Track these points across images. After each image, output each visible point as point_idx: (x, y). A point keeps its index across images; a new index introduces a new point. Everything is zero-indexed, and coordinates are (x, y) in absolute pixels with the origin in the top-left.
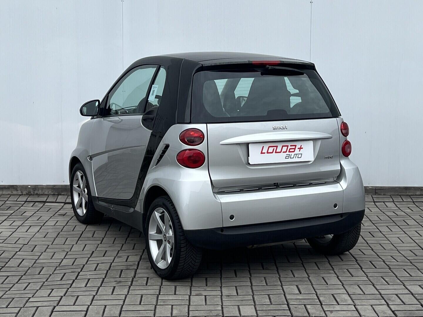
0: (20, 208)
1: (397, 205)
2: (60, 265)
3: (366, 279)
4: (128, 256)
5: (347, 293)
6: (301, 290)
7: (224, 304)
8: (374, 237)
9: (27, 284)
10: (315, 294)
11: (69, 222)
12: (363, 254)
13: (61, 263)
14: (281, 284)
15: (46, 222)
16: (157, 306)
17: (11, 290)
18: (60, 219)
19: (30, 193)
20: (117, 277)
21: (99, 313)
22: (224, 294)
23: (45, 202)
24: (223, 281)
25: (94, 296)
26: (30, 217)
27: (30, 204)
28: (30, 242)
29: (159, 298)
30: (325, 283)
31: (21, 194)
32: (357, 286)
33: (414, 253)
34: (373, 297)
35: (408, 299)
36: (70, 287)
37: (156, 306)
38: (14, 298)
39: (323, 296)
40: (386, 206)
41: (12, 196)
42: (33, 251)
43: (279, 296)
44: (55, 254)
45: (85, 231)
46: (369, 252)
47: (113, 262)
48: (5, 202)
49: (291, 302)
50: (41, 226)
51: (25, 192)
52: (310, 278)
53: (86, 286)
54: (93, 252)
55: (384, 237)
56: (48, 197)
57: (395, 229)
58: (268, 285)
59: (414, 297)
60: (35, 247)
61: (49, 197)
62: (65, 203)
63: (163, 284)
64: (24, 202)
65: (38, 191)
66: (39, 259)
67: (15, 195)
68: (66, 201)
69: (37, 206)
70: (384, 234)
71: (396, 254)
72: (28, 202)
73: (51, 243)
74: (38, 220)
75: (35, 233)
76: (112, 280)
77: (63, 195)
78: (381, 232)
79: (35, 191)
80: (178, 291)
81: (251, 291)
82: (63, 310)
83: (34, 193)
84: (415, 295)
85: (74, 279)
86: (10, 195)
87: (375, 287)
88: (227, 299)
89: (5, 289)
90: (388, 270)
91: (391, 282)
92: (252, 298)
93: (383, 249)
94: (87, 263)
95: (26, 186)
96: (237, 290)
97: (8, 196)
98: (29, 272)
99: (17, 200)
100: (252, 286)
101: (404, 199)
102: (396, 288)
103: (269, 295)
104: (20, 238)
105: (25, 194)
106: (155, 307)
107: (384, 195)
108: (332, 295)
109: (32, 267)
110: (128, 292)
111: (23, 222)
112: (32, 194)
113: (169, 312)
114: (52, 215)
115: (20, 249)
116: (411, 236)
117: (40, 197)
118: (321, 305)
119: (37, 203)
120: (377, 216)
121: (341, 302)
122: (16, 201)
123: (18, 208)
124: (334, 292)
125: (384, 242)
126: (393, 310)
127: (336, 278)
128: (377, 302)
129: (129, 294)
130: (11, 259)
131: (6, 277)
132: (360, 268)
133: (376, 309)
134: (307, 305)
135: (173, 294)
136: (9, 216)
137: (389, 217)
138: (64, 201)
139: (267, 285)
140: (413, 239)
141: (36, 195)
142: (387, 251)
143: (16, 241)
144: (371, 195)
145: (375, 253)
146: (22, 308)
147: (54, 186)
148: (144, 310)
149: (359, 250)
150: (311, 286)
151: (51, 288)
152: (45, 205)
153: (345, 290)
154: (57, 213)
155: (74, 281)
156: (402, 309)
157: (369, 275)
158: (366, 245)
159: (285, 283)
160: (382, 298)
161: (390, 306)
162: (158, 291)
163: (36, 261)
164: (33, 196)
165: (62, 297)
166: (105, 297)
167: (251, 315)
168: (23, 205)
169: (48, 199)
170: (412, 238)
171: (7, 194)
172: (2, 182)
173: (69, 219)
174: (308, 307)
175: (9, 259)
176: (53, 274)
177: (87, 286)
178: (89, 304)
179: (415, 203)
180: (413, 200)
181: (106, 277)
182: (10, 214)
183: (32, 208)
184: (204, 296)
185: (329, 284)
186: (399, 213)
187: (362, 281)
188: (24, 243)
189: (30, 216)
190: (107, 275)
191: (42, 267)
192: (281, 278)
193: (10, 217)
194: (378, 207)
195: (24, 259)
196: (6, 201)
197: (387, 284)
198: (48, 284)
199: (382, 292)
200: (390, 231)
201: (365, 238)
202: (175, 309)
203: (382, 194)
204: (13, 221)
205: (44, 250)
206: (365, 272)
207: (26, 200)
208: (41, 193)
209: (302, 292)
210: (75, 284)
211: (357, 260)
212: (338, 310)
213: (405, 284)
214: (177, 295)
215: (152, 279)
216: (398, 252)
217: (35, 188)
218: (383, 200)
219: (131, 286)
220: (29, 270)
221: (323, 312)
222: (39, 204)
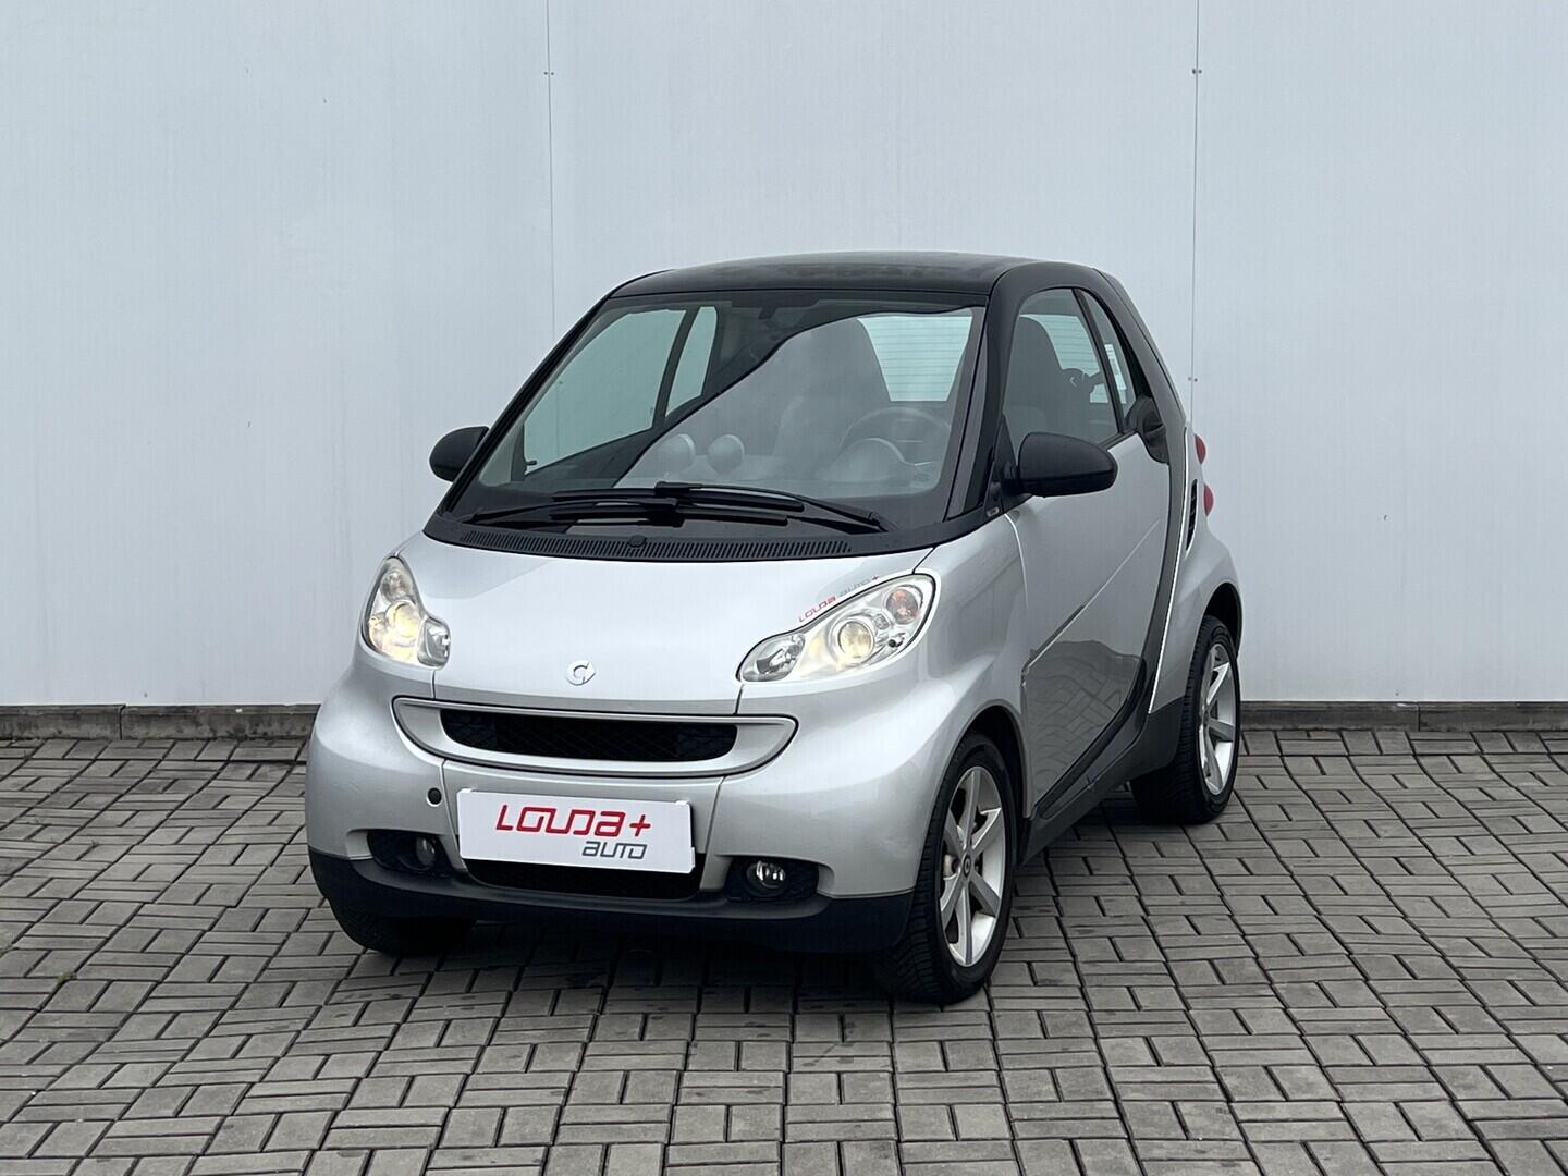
0: (210, 785)
1: (1494, 766)
2: (351, 976)
3: (1380, 1014)
5: (1313, 1061)
6: (1160, 1051)
7: (901, 1101)
8: (1411, 874)
9: (242, 1038)
10: (1206, 1065)
12: (1373, 932)
13: (352, 967)
14: (1091, 1034)
15: (298, 831)
16: (679, 1109)
17: (188, 1058)
19: (240, 735)
20: (541, 1013)
21: (483, 1135)
22: (900, 1068)
23: (292, 763)
24: (896, 1025)
25: (468, 1076)
26: (243, 814)
27: (241, 771)
28: (245, 898)
29: (686, 1082)
30: (1241, 1027)
31: (211, 735)
32: (1351, 1039)
33: (1545, 928)
34: (1403, 1073)
35: (1521, 1080)
36: (386, 1049)
37: (673, 1107)
38: (200, 1085)
39: (1231, 1074)
40: (1457, 768)
41: (179, 745)
42: (258, 930)
43: (1087, 1073)
44: (334, 937)
46: (1391, 925)
47: (527, 964)
48: (157, 765)
49: (1126, 1094)
50: (281, 846)
51: (226, 728)
52: (1191, 1012)
53: (438, 1045)
55: (1446, 873)
56: (302, 746)
57: (1485, 847)
58: (1051, 1035)
59: (1542, 1073)
60: (262, 917)
63: (697, 1037)
64: (221, 765)
65: (270, 725)
66: (279, 954)
67: (192, 739)
69: (266, 776)
70: (1446, 863)
71: (1484, 930)
72: (235, 765)
73: (316, 901)
74: (270, 824)
75: (261, 868)
76: (526, 1023)
78: (1434, 856)
79: (257, 725)
80: (747, 1059)
81: (991, 1055)
82: (363, 1124)
83: (255, 733)
84: (1543, 1068)
85: (398, 1021)
86: (172, 741)
87: (1410, 1042)
88: (911, 1085)
89: (169, 1056)
90: (1455, 985)
91: (1466, 1026)
92: (995, 1081)
93: (1442, 914)
94: (441, 969)
95: (227, 710)
96: (943, 1053)
97: (168, 744)
98: (244, 1001)
99: (198, 758)
100: (995, 1039)
101: (1516, 745)
102: (1481, 1043)
103: (1051, 1070)
104: (212, 885)
105: (223, 737)
106: (673, 1112)
107: (1449, 731)
108: (1263, 1071)
109: (255, 981)
110: (581, 1062)
111: (219, 833)
112: (250, 736)
113: (718, 1127)
115: (212, 921)
116: (1536, 870)
117: (275, 745)
118: (1229, 1100)
119: (265, 769)
120: (1424, 803)
121: (1293, 1091)
122: (195, 760)
123: (203, 782)
124: (1270, 1058)
125: (1446, 890)
126: (1470, 1117)
127: (1280, 1011)
128: (1417, 1091)
129: (584, 1067)
130: (186, 957)
131: (169, 1017)
132: (1361, 977)
133: (1411, 1116)
134: (1180, 1103)
135: (732, 1069)
136: (173, 811)
137: (1464, 806)
139: (1046, 1038)
140: (1546, 881)
141: (260, 738)
142: (1457, 923)
143: (198, 893)
144: (1403, 733)
145: (1415, 928)
146: (227, 1116)
148: (634, 1123)
149: (1361, 917)
150: (1195, 1039)
151: (321, 1052)
152: (294, 772)
153: (1308, 1052)
155: (399, 1025)
156: (1500, 1115)
157: (1391, 1001)
158: (1384, 900)
159: (1104, 1032)
160: (1434, 1079)
161: (1460, 1103)
162: (681, 1058)
163: (268, 963)
164: (252, 742)
165: (359, 1080)
166: (504, 1081)
167: (994, 1136)
168: (218, 774)
169: (301, 754)
170: (1541, 875)
171: (163, 735)
172: (146, 695)
174: (1184, 1108)
175: (178, 956)
176: (326, 1004)
177: (443, 1043)
178: (452, 1104)
179: (1555, 757)
180: (1547, 749)
181: (507, 1015)
182: (176, 804)
183: (248, 785)
184: (834, 1075)
185: (1255, 1033)
186: (1501, 791)
187: (1367, 1023)
188: (227, 904)
189: (241, 812)
190: (509, 1007)
191: (291, 981)
192: (1093, 1013)
193: (177, 814)
194: (1429, 772)
195: (227, 957)
196: (161, 761)
197: (1452, 1031)
198: (312, 1039)
199: (1434, 1058)
200: (1468, 853)
201: (1379, 878)
202: (737, 1117)
203: (1444, 727)
204: (185, 830)
205: (294, 927)
206: (1379, 990)
207: (230, 756)
208: (279, 734)
209: (1165, 1059)
210: (404, 1038)
211: (1351, 953)
212: (1284, 1117)
213: (1513, 1031)
214: (744, 1070)
215: (661, 1018)
216: (1491, 924)
217: (258, 716)
218: (1446, 747)
219: (590, 1041)
220: (247, 991)
221: (1235, 1126)
222: (271, 771)
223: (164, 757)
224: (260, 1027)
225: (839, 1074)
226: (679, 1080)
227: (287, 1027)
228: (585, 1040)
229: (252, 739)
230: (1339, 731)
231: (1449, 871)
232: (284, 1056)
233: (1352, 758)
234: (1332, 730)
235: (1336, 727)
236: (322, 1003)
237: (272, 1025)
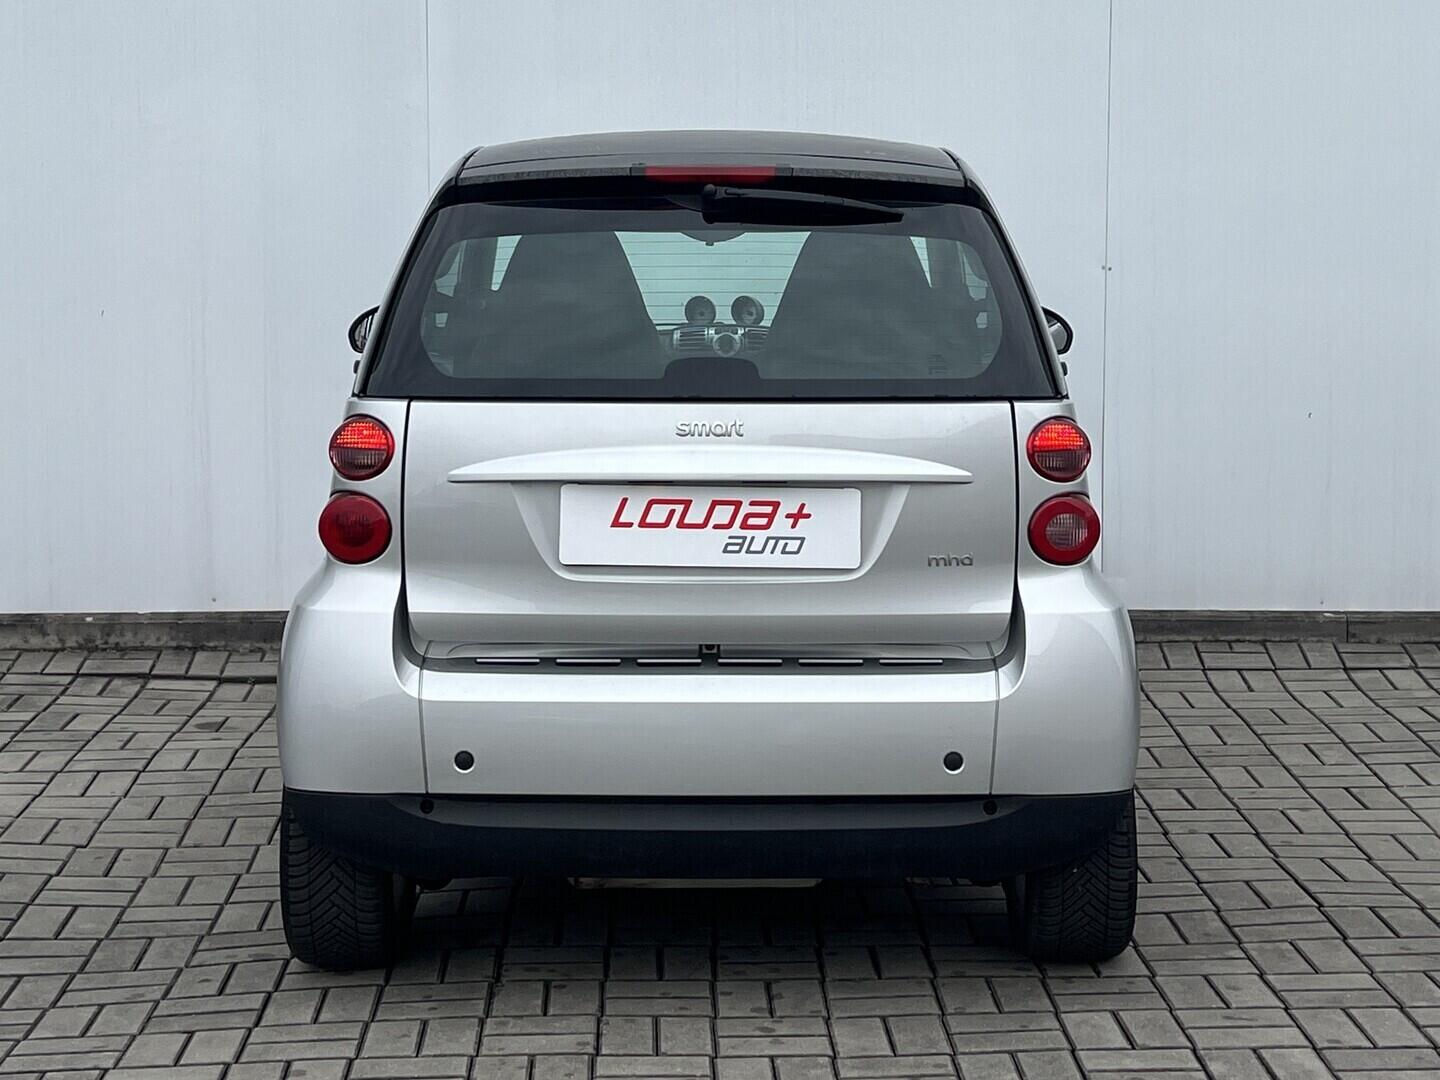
0: (58, 702)
1: (1431, 682)
2: (214, 931)
3: (1366, 981)
6: (1133, 1030)
11: (238, 755)
12: (1339, 878)
13: (215, 921)
15: (153, 756)
18: (207, 742)
19: (90, 645)
23: (146, 677)
26: (93, 737)
27: (93, 685)
28: (97, 836)
31: (59, 646)
40: (1392, 683)
41: (25, 656)
42: (110, 875)
48: (2, 679)
50: (135, 773)
51: (74, 638)
56: (159, 657)
58: (1006, 1010)
61: (162, 656)
62: (221, 680)
64: (70, 678)
65: (122, 635)
67: (39, 650)
68: (222, 671)
69: (120, 692)
72: (85, 679)
73: (175, 839)
74: (123, 748)
75: (115, 800)
77: (214, 648)
79: (108, 635)
81: (943, 1036)
83: (106, 643)
86: (17, 652)
92: (951, 1069)
95: (76, 619)
99: (46, 672)
103: (1013, 1054)
104: (60, 819)
105: (71, 648)
107: (1378, 642)
109: (107, 937)
111: (69, 757)
112: (100, 646)
114: (175, 728)
117: (126, 656)
119: (117, 682)
120: (1365, 725)
122: (41, 674)
123: (50, 699)
124: (1258, 1038)
136: (18, 732)
137: (1409, 729)
138: (217, 673)
139: (1000, 1012)
141: (113, 649)
143: (45, 831)
144: (1330, 645)
145: (1383, 873)
147: (180, 615)
150: (1168, 1014)
152: (149, 687)
154: (192, 722)
162: (591, 1038)
163: (121, 914)
164: (102, 654)
168: (67, 688)
169: (156, 668)
171: (8, 646)
173: (237, 743)
175: (21, 907)
182: (22, 724)
183: (100, 701)
184: (767, 1060)
185: (1234, 1005)
187: (1356, 993)
189: (93, 733)
193: (21, 736)
194: (1364, 688)
196: (4, 674)
203: (1373, 638)
204: (32, 753)
205: (151, 870)
207: (79, 670)
208: (132, 644)
209: (1139, 1040)
215: (564, 987)
217: (109, 625)
218: (1378, 660)
219: (487, 1017)
222: (123, 686)
223: (8, 670)
225: (772, 1058)
229: (105, 650)
230: (1263, 643)
233: (1279, 672)
234: (1255, 642)
235: (1260, 639)
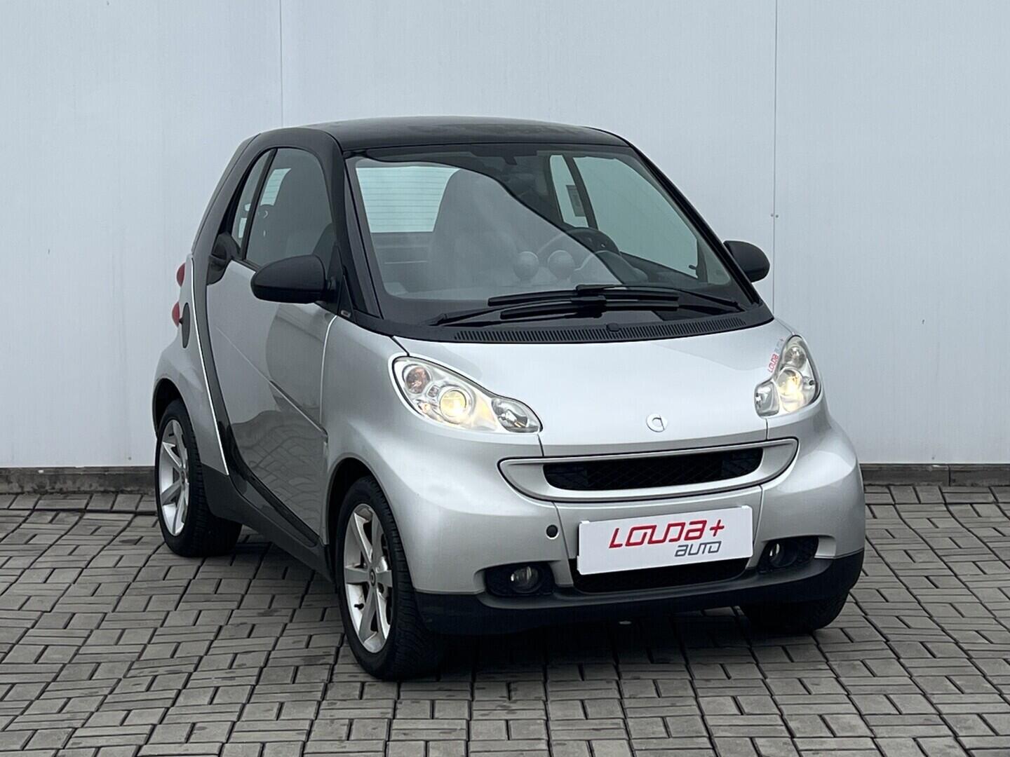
0: (21, 527)
1: (1006, 512)
2: (141, 659)
3: (907, 681)
4: (310, 637)
5: (855, 712)
6: (744, 706)
7: (553, 738)
8: (937, 587)
9: (65, 700)
10: (776, 714)
11: (151, 558)
12: (905, 626)
13: (141, 653)
14: (694, 695)
15: (92, 559)
16: (390, 743)
17: (26, 713)
18: (128, 551)
19: (42, 490)
20: (286, 682)
22: (552, 716)
23: (84, 511)
24: (549, 689)
25: (234, 723)
26: (49, 548)
27: (45, 517)
28: (57, 606)
29: (395, 726)
30: (804, 690)
31: (19, 491)
32: (884, 698)
34: (920, 719)
35: (1006, 723)
36: (173, 705)
37: (386, 742)
38: (37, 730)
39: (795, 720)
40: (977, 513)
42: (68, 628)
43: (689, 720)
44: (126, 632)
45: (194, 578)
46: (919, 622)
47: (274, 649)
49: (716, 733)
50: (80, 569)
51: (31, 485)
52: (767, 680)
53: (211, 703)
54: (221, 628)
55: (964, 586)
56: (91, 498)
57: (994, 568)
58: (663, 695)
60: (71, 619)
61: (93, 497)
62: (137, 514)
63: (402, 697)
64: (29, 512)
65: (65, 483)
66: (86, 644)
67: (5, 494)
68: (137, 508)
69: (64, 521)
70: (964, 580)
71: (989, 626)
72: (39, 512)
73: (112, 608)
74: (70, 554)
75: (67, 585)
76: (275, 688)
77: (131, 492)
78: (956, 575)
79: (55, 483)
80: (439, 711)
81: (619, 709)
82: (161, 753)
83: (53, 488)
85: (180, 688)
87: (927, 699)
88: (560, 728)
89: (13, 712)
90: (964, 662)
91: (968, 689)
92: (622, 725)
93: (959, 615)
94: (210, 653)
95: (31, 471)
96: (584, 708)
98: (63, 676)
99: (11, 508)
100: (622, 698)
102: (980, 700)
103: (663, 718)
104: (30, 597)
105: (28, 492)
106: (386, 746)
107: (972, 485)
108: (818, 718)
109: (70, 663)
110: (317, 713)
111: (32, 561)
112: (49, 491)
113: (419, 755)
114: (105, 543)
115: (33, 621)
117: (68, 498)
118: (792, 736)
119: (62, 515)
120: (950, 538)
121: (839, 731)
122: (8, 509)
123: (16, 525)
124: (823, 709)
125: (963, 598)
126: (967, 747)
127: (833, 679)
128: (930, 731)
129: (320, 717)
130: (17, 646)
131: (8, 686)
132: (894, 656)
133: (924, 747)
134: (756, 739)
135: (429, 717)
137: (980, 540)
138: (134, 509)
139: (659, 697)
141: (58, 493)
142: (968, 621)
143: (21, 603)
144: (937, 488)
145: (937, 624)
146: (60, 749)
147: (106, 469)
148: (359, 752)
149: (897, 617)
150: (769, 698)
151: (125, 709)
152: (85, 517)
153: (852, 706)
154: (117, 539)
155: (180, 691)
156: (990, 746)
157: (915, 673)
158: (915, 605)
159: (703, 693)
160: (943, 723)
161: (961, 738)
162: (390, 711)
163: (78, 650)
164: (51, 496)
165: (154, 726)
166: (261, 726)
168: (27, 519)
169: (90, 504)
173: (150, 552)
174: (759, 742)
175: (10, 645)
176: (125, 677)
177: (215, 702)
178: (224, 741)
181: (260, 683)
183: (50, 526)
184: (503, 721)
185: (814, 693)
187: (896, 687)
188: (44, 610)
189: (47, 546)
190: (262, 678)
191: (97, 663)
192: (695, 681)
194: (956, 516)
195: (47, 646)
197: (958, 692)
198: (116, 700)
199: (945, 709)
200: (981, 573)
201: (913, 591)
202: (433, 748)
203: (969, 482)
204: (7, 558)
205: (96, 625)
206: (907, 665)
207: (35, 507)
208: (72, 490)
209: (747, 710)
210: (185, 699)
211: (888, 641)
212: (832, 748)
213: (1004, 691)
214: (437, 719)
215: (374, 685)
216: (995, 622)
217: (55, 475)
218: (970, 498)
219: (323, 701)
220: (64, 669)
221: (796, 754)
222: (68, 517)
224: (78, 693)
225: (507, 721)
226: (390, 725)
227: (97, 692)
228: (319, 699)
229: (52, 493)
230: (888, 486)
231: (965, 585)
232: (97, 710)
233: (897, 506)
234: (882, 486)
235: (885, 483)
236: (121, 677)
237: (86, 692)
